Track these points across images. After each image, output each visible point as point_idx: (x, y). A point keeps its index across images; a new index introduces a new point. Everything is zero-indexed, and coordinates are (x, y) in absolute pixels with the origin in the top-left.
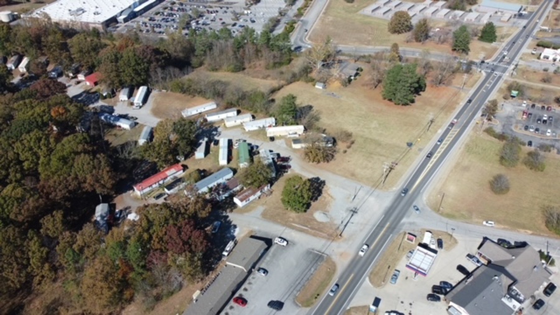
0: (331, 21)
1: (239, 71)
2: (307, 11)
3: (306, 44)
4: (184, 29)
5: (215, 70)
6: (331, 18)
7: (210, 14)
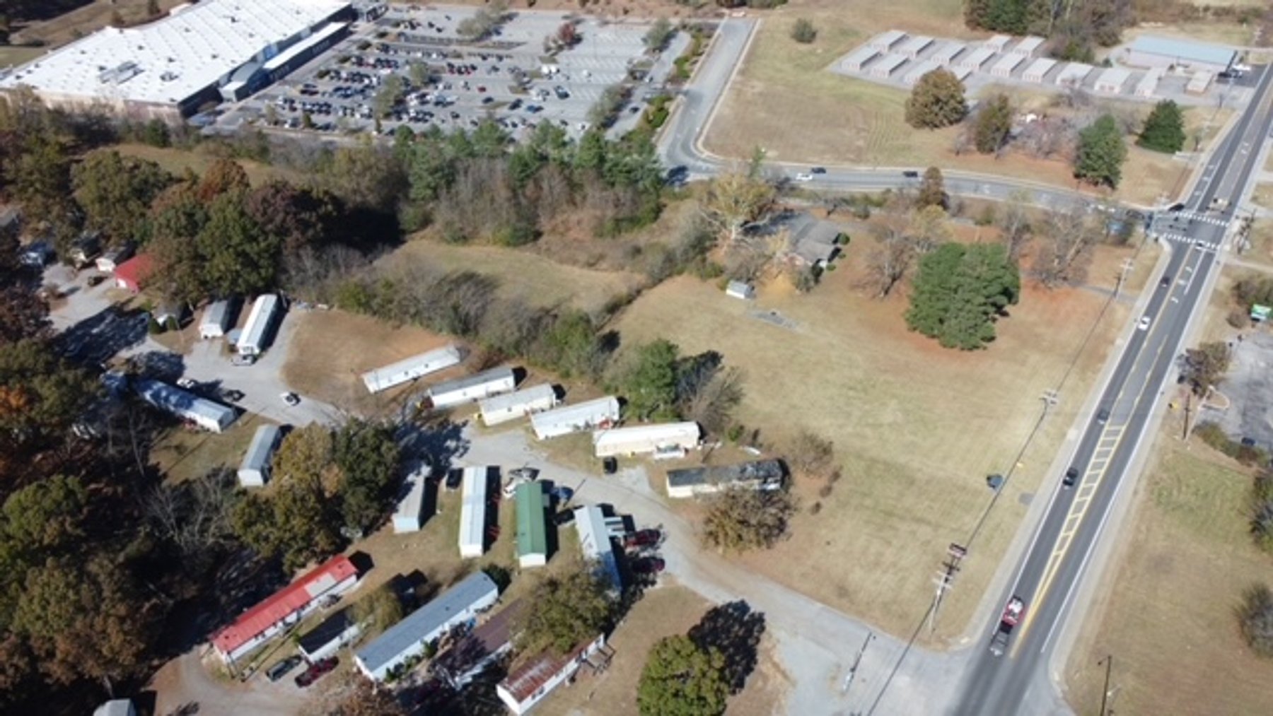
0: (761, 94)
1: (525, 243)
2: (698, 65)
3: (699, 159)
4: (387, 116)
5: (463, 238)
6: (759, 86)
7: (456, 75)
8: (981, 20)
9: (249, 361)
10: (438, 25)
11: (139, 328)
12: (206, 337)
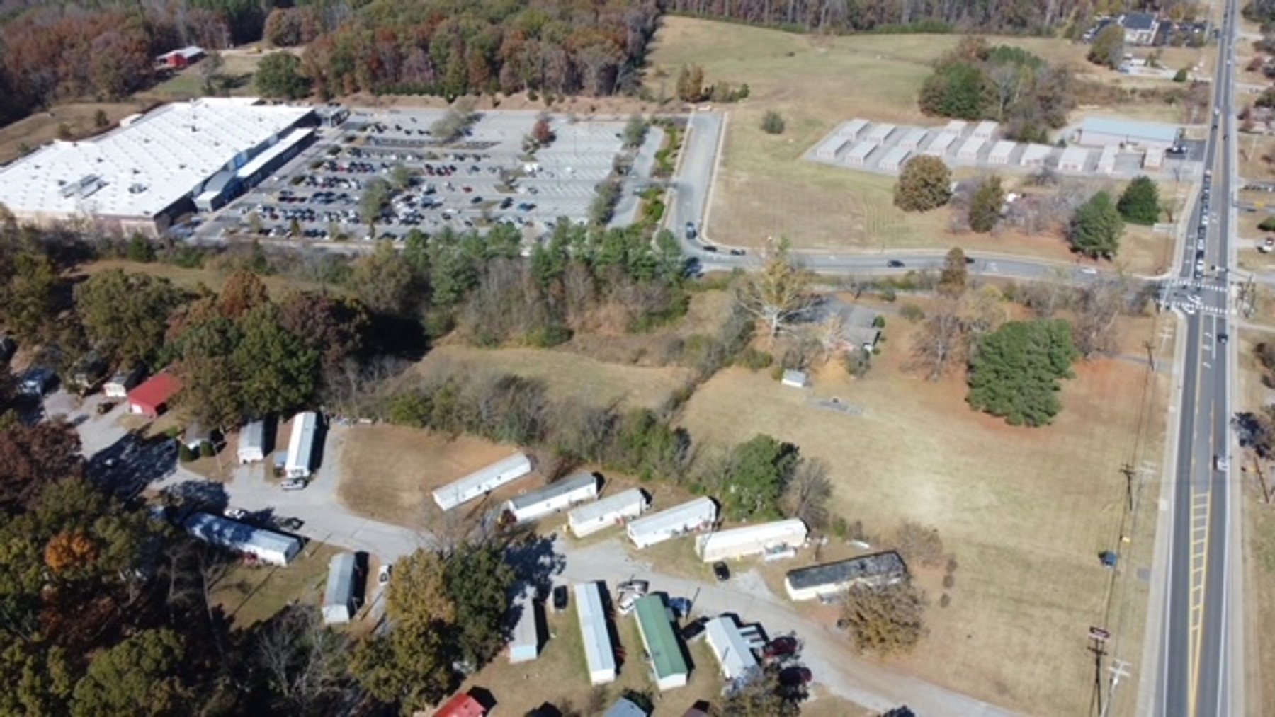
2: (679, 158)
4: (376, 219)
6: (744, 176)
7: (437, 176)
8: (936, 108)
9: (300, 485)
10: (405, 127)
11: (166, 456)
12: (245, 462)
